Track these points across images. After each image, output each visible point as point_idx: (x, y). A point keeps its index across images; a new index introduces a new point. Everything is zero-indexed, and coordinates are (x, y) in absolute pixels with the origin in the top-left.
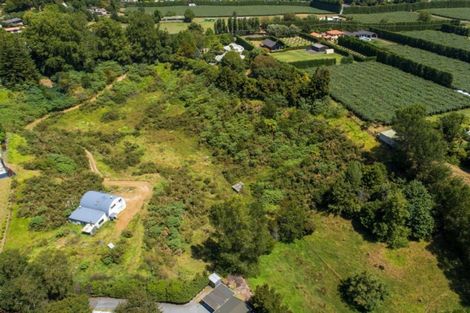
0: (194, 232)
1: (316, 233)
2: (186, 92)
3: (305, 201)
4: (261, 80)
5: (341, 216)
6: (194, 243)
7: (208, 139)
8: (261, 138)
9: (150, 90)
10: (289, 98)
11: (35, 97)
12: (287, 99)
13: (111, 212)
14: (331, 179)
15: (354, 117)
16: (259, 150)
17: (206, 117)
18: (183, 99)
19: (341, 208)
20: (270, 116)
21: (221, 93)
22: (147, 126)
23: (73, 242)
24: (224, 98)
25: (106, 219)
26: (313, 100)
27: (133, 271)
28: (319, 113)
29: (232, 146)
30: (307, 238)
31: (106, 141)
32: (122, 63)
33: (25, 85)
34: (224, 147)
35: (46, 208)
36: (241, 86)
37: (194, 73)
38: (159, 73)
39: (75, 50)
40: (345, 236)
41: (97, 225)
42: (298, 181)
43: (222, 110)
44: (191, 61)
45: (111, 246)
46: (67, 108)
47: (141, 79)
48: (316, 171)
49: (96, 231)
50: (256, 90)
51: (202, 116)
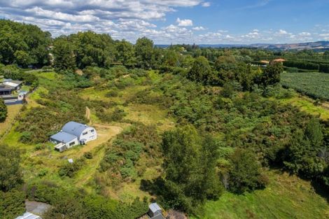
0: (148, 169)
1: (268, 189)
2: (165, 84)
3: (257, 158)
4: (222, 71)
5: (298, 176)
6: (145, 178)
7: (175, 111)
8: (218, 112)
9: (142, 84)
10: (244, 84)
11: (70, 78)
12: (242, 85)
13: (82, 137)
14: (285, 141)
15: (305, 97)
16: (215, 119)
17: (177, 98)
18: (162, 89)
19: (299, 166)
20: (227, 96)
21: (190, 82)
22: (134, 102)
23: (44, 154)
24: (192, 85)
25: (77, 143)
26: (265, 85)
27: (80, 185)
28: (271, 96)
29: (193, 115)
30: (258, 192)
31: (104, 106)
32: (128, 67)
33: (66, 71)
34: (186, 117)
35: (37, 128)
36: (205, 77)
37: (173, 74)
38: (150, 75)
39: (100, 54)
40: (304, 196)
41: (68, 144)
42: (250, 142)
43: (189, 93)
44: (172, 68)
45: (71, 161)
46: (87, 87)
47: (139, 78)
48: (270, 134)
49: (65, 149)
50: (217, 78)
51: (174, 97)
